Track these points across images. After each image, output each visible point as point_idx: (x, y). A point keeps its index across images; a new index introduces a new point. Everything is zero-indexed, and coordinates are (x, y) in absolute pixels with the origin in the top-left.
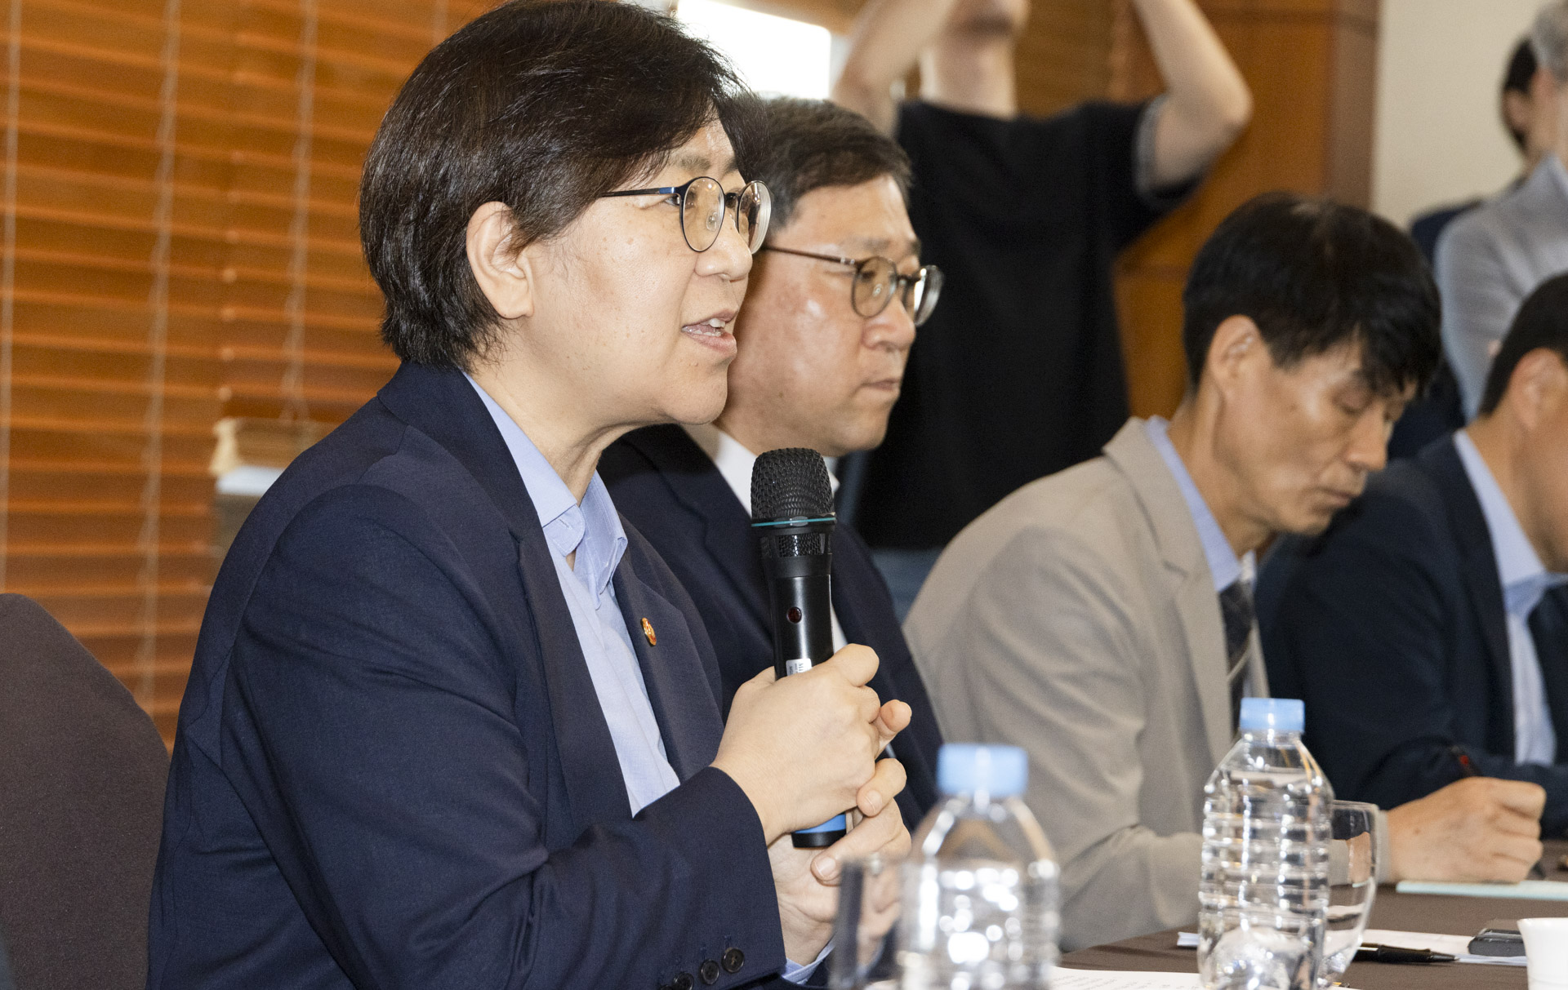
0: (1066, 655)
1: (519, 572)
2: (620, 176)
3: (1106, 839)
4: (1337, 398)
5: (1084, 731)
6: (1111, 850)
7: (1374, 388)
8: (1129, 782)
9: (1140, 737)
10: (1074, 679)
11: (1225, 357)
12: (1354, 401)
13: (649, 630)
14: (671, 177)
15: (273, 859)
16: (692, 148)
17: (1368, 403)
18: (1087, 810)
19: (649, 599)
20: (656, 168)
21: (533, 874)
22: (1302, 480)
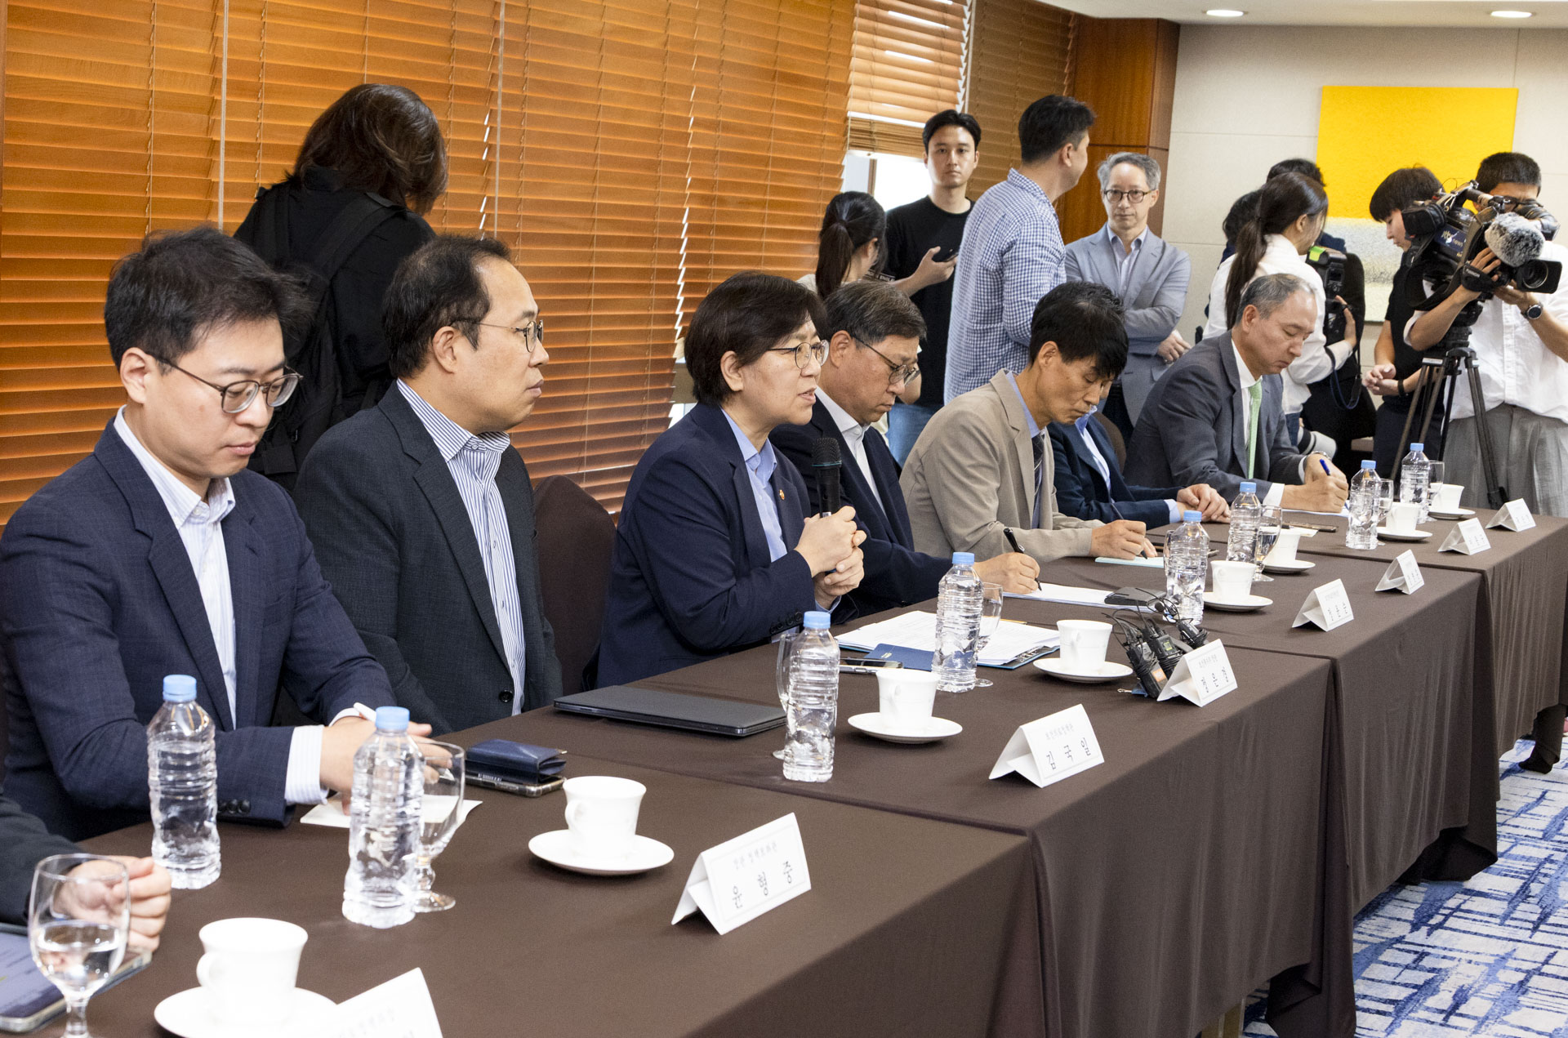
0: (972, 457)
1: (733, 482)
2: (774, 342)
3: (986, 525)
4: (1084, 377)
5: (976, 487)
6: (988, 528)
7: (1099, 374)
8: (994, 505)
9: (998, 490)
10: (973, 466)
11: (1045, 356)
12: (1091, 378)
13: (782, 494)
14: (793, 343)
15: (642, 577)
16: (802, 331)
17: (1096, 381)
18: (979, 516)
19: (784, 483)
20: (787, 341)
21: (729, 590)
22: (1067, 406)
